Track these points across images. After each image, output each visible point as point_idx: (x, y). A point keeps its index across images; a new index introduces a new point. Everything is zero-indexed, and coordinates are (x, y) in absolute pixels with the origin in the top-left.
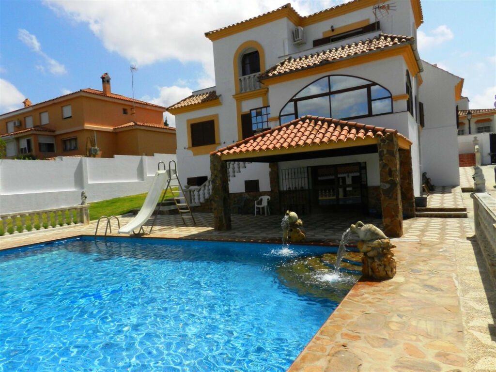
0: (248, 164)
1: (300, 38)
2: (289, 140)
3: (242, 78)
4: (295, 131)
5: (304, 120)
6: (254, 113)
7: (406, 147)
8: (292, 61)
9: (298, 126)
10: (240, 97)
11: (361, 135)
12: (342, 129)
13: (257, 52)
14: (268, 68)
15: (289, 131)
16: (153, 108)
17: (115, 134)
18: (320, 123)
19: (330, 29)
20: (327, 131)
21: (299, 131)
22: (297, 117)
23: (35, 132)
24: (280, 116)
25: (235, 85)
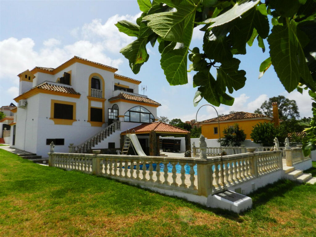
3: (92, 89)
10: (91, 98)
13: (98, 80)
19: (118, 83)
24: (125, 116)
25: (89, 91)
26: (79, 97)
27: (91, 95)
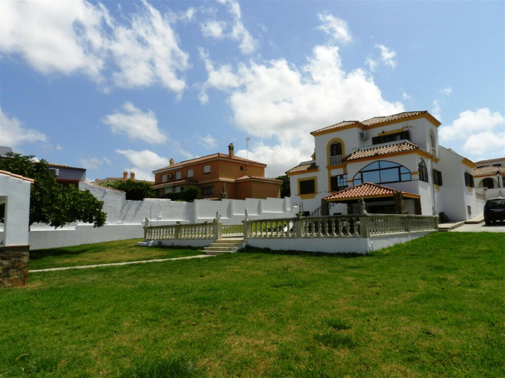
0: (335, 204)
1: (365, 137)
2: (358, 193)
3: (332, 157)
4: (361, 189)
5: (365, 184)
6: (339, 177)
7: (418, 198)
8: (360, 152)
9: (362, 187)
10: (330, 167)
11: (388, 192)
12: (381, 189)
13: (340, 144)
14: (347, 154)
15: (358, 189)
16: (258, 165)
17: (236, 184)
18: (372, 186)
19: (381, 132)
20: (374, 190)
21: (362, 190)
22: (362, 182)
23: (188, 183)
24: (353, 180)
25: (328, 160)
26: (318, 171)
27: (331, 164)
